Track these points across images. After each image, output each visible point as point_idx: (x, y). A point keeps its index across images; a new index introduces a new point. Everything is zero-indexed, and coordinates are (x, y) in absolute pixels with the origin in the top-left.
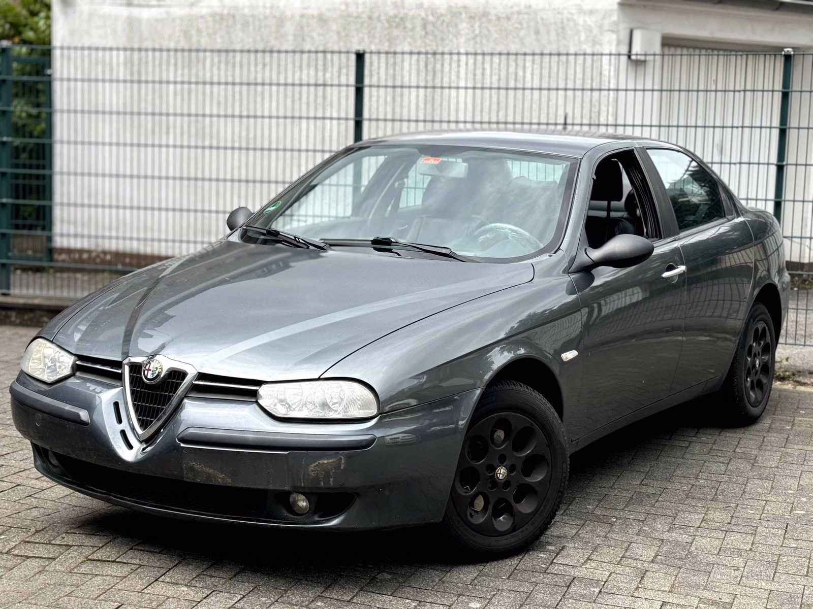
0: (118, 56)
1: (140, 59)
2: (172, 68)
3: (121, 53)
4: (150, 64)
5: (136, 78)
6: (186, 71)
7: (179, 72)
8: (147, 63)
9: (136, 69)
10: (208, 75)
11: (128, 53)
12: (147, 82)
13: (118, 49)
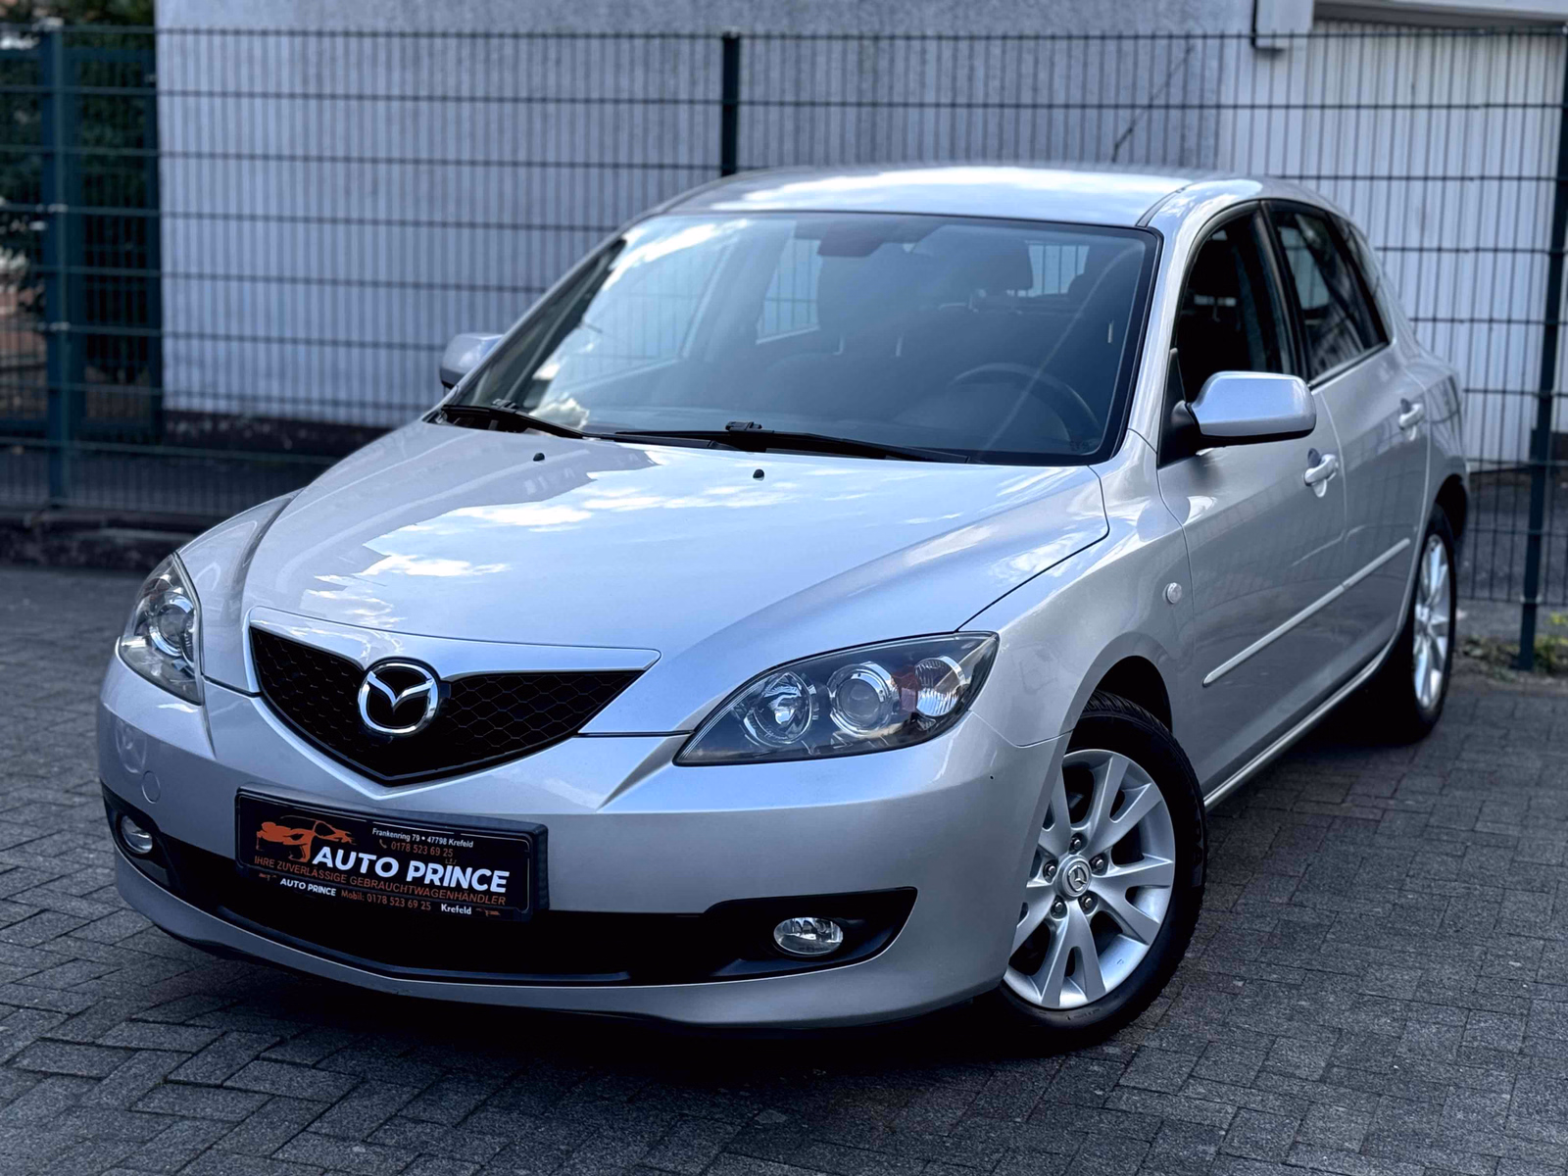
0: (278, 46)
1: (320, 54)
2: (381, 70)
3: (285, 40)
4: (340, 62)
5: (312, 89)
6: (409, 76)
7: (396, 76)
8: (333, 59)
9: (312, 71)
10: (452, 81)
11: (298, 40)
12: (333, 97)
13: (278, 33)
